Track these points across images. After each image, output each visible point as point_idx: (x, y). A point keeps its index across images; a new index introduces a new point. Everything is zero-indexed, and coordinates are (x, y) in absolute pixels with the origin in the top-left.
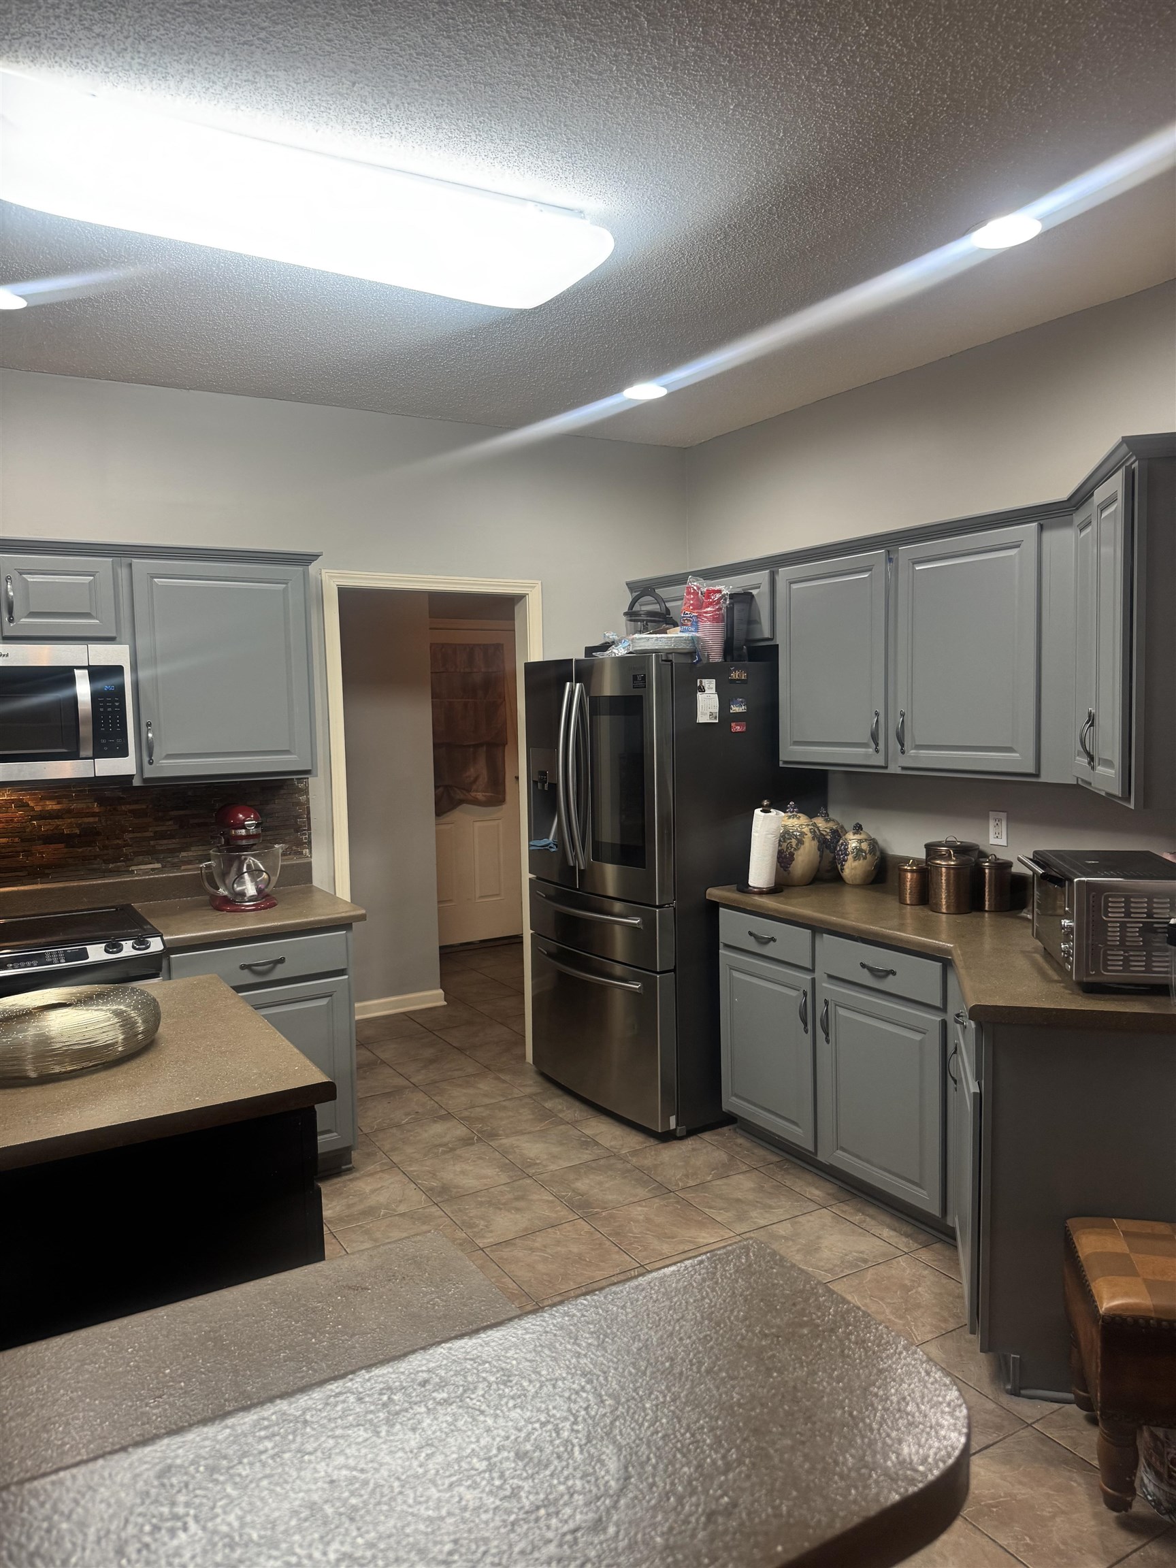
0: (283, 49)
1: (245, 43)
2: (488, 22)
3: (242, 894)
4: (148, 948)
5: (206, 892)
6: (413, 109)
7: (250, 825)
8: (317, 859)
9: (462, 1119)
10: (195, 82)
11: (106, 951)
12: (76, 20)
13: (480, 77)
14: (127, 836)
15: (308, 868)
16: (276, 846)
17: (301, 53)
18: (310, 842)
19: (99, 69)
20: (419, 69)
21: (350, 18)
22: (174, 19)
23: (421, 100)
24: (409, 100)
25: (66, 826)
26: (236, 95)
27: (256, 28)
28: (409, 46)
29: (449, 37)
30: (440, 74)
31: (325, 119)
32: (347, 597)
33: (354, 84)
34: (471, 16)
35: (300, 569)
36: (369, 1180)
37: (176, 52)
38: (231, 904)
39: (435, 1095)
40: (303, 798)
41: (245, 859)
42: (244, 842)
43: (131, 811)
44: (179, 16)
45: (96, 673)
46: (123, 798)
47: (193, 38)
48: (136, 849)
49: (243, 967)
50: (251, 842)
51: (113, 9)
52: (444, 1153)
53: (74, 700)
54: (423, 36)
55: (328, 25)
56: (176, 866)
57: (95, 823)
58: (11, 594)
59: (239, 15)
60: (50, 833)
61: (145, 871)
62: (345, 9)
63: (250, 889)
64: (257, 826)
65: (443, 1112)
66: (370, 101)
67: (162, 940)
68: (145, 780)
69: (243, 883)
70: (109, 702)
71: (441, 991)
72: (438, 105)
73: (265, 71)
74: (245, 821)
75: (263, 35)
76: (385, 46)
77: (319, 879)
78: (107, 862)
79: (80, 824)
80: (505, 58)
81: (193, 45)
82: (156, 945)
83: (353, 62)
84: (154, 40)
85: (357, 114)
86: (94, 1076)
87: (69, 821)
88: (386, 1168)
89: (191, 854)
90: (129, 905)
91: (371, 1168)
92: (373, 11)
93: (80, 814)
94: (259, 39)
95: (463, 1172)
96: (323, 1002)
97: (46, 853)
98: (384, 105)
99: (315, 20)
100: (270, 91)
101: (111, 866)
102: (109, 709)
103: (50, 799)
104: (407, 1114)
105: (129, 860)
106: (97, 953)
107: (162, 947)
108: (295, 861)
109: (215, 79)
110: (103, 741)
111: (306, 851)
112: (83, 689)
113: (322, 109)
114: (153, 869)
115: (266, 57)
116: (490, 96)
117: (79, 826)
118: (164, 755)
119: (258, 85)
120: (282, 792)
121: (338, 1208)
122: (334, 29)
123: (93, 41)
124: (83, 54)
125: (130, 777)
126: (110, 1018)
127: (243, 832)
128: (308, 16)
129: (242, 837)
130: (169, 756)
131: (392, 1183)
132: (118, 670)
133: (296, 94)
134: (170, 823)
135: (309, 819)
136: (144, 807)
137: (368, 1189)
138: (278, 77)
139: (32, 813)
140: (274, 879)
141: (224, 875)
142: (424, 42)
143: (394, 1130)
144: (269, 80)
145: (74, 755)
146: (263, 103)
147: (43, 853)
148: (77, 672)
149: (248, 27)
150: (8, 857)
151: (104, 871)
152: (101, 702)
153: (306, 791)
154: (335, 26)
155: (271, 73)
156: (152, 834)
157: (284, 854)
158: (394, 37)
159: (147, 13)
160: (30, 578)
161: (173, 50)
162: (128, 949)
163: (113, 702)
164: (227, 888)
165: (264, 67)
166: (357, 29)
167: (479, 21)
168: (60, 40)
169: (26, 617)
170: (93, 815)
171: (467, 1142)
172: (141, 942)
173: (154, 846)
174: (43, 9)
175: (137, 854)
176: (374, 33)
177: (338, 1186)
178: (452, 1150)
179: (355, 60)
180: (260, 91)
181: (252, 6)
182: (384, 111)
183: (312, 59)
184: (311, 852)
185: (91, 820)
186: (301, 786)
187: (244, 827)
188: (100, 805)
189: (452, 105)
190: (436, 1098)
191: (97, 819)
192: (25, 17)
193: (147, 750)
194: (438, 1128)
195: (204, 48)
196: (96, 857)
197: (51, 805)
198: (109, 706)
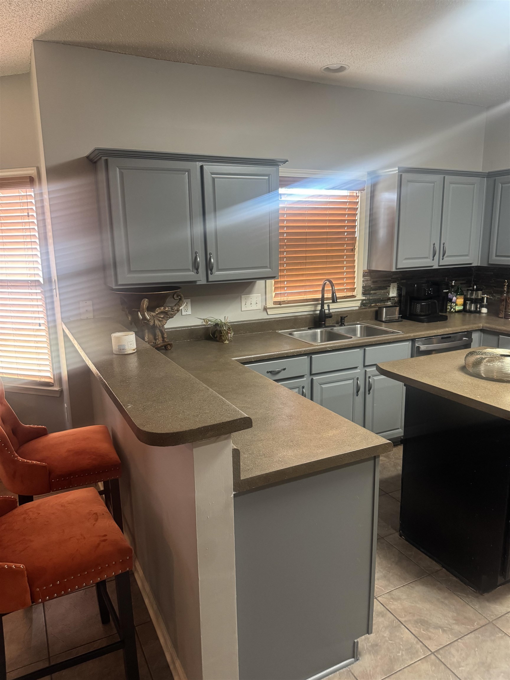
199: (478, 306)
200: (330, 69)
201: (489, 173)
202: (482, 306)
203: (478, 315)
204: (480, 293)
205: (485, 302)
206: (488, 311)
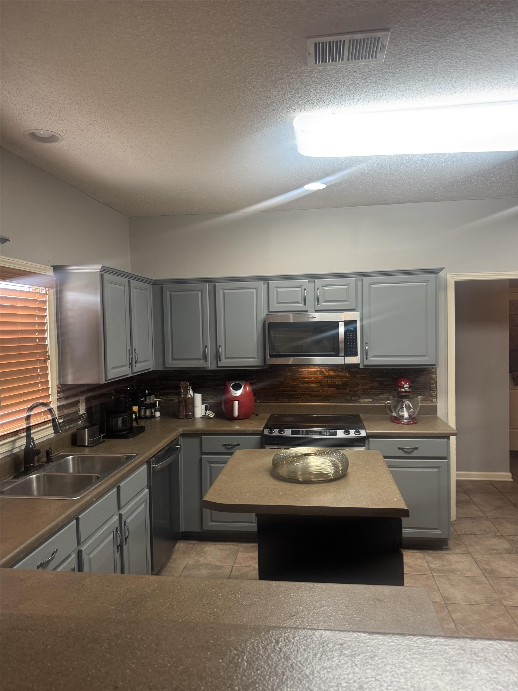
0: (401, 77)
1: (385, 79)
2: (490, 37)
3: (403, 416)
4: (360, 434)
5: (388, 414)
6: (463, 80)
7: (407, 387)
8: (440, 404)
9: (509, 540)
10: (370, 98)
11: (344, 433)
12: (324, 92)
13: (492, 59)
14: (359, 387)
15: (435, 407)
16: (419, 397)
17: (409, 75)
18: (436, 396)
19: (335, 104)
20: (462, 65)
21: (426, 57)
22: (357, 80)
23: (466, 76)
24: (460, 78)
25: (337, 381)
26: (386, 97)
27: (388, 73)
28: (455, 58)
29: (472, 49)
30: (472, 64)
31: (425, 95)
32: (459, 285)
33: (434, 79)
34: (481, 38)
35: (434, 275)
36: (455, 556)
37: (360, 90)
38: (398, 420)
39: (496, 524)
40: (434, 376)
41: (404, 402)
42: (404, 394)
43: (361, 377)
44: (359, 79)
45: (347, 323)
46: (358, 372)
47: (365, 84)
48: (362, 393)
49: (399, 449)
50: (407, 394)
51: (335, 84)
52: (496, 554)
53: (338, 334)
54: (460, 53)
55: (417, 62)
56: (378, 401)
57: (347, 381)
58: (319, 294)
59: (381, 71)
60: (331, 383)
61: (365, 402)
62: (423, 55)
63: (406, 415)
64: (409, 388)
65: (499, 534)
66: (443, 83)
67: (366, 432)
68: (365, 366)
69: (402, 412)
70: (351, 334)
71: (510, 474)
72: (475, 75)
73: (396, 86)
74: (404, 385)
75: (391, 74)
76: (444, 62)
77: (440, 413)
78: (351, 396)
79: (342, 381)
80: (503, 48)
81: (366, 86)
82: (363, 434)
83: (431, 72)
84: (352, 89)
85: (438, 90)
86: (320, 485)
87: (338, 379)
88: (464, 553)
89: (384, 396)
90: (359, 415)
91: (458, 551)
92: (435, 51)
93: (342, 377)
94: (390, 76)
95: (503, 566)
96: (436, 470)
97: (329, 391)
98: (449, 83)
99: (411, 62)
100: (399, 92)
101: (352, 398)
102: (351, 338)
103: (331, 371)
104: (480, 530)
105: (360, 397)
106: (341, 434)
107: (365, 435)
108: (429, 404)
109: (377, 95)
110: (348, 350)
111: (435, 400)
112: (342, 330)
113: (422, 92)
114: (369, 401)
115: (395, 81)
116: (499, 64)
117: (341, 381)
118: (372, 356)
119: (394, 92)
120: (425, 373)
121: (438, 565)
122: (420, 63)
123: (331, 96)
124: (328, 101)
125: (358, 365)
126: (329, 463)
127: (403, 390)
128: (408, 62)
129: (403, 392)
130: (374, 356)
131: (466, 561)
132: (355, 322)
133: (410, 90)
134: (376, 383)
135: (436, 385)
136: (366, 376)
137: (454, 560)
138: (401, 87)
139: (325, 376)
140: (417, 412)
141: (395, 407)
142: (461, 55)
143: (473, 536)
144: (398, 88)
145: (337, 355)
146: (397, 97)
147: (328, 391)
148: (340, 323)
149: (385, 74)
150: (317, 392)
151: (350, 400)
152: (348, 334)
153: (435, 373)
154: (420, 62)
155: (398, 86)
156: (369, 387)
157: (422, 400)
158: (447, 57)
159: (347, 81)
160: (326, 288)
161: (359, 90)
162: (352, 434)
163: (353, 334)
164: (396, 413)
165: (395, 85)
166: (430, 60)
167: (485, 38)
168: (320, 100)
169: (324, 302)
170: (347, 378)
171: (509, 552)
172: (358, 432)
173: (369, 392)
174: (312, 92)
175: (363, 394)
176: (437, 59)
177: (440, 555)
178: (501, 553)
179: (432, 71)
180: (395, 93)
181: (385, 66)
182: (450, 85)
183: (414, 76)
184: (437, 401)
185: (346, 379)
186: (433, 370)
187: (404, 388)
188: (349, 374)
189: (481, 73)
190: (497, 526)
191: (348, 379)
192: (307, 96)
193: (365, 353)
194: (495, 541)
195: (370, 86)
196: (347, 394)
197: (332, 373)
198: (351, 336)
199: (153, 411)
200: (36, 135)
201: (156, 280)
202: (155, 411)
203: (153, 420)
204: (153, 396)
205: (158, 406)
206: (161, 415)
